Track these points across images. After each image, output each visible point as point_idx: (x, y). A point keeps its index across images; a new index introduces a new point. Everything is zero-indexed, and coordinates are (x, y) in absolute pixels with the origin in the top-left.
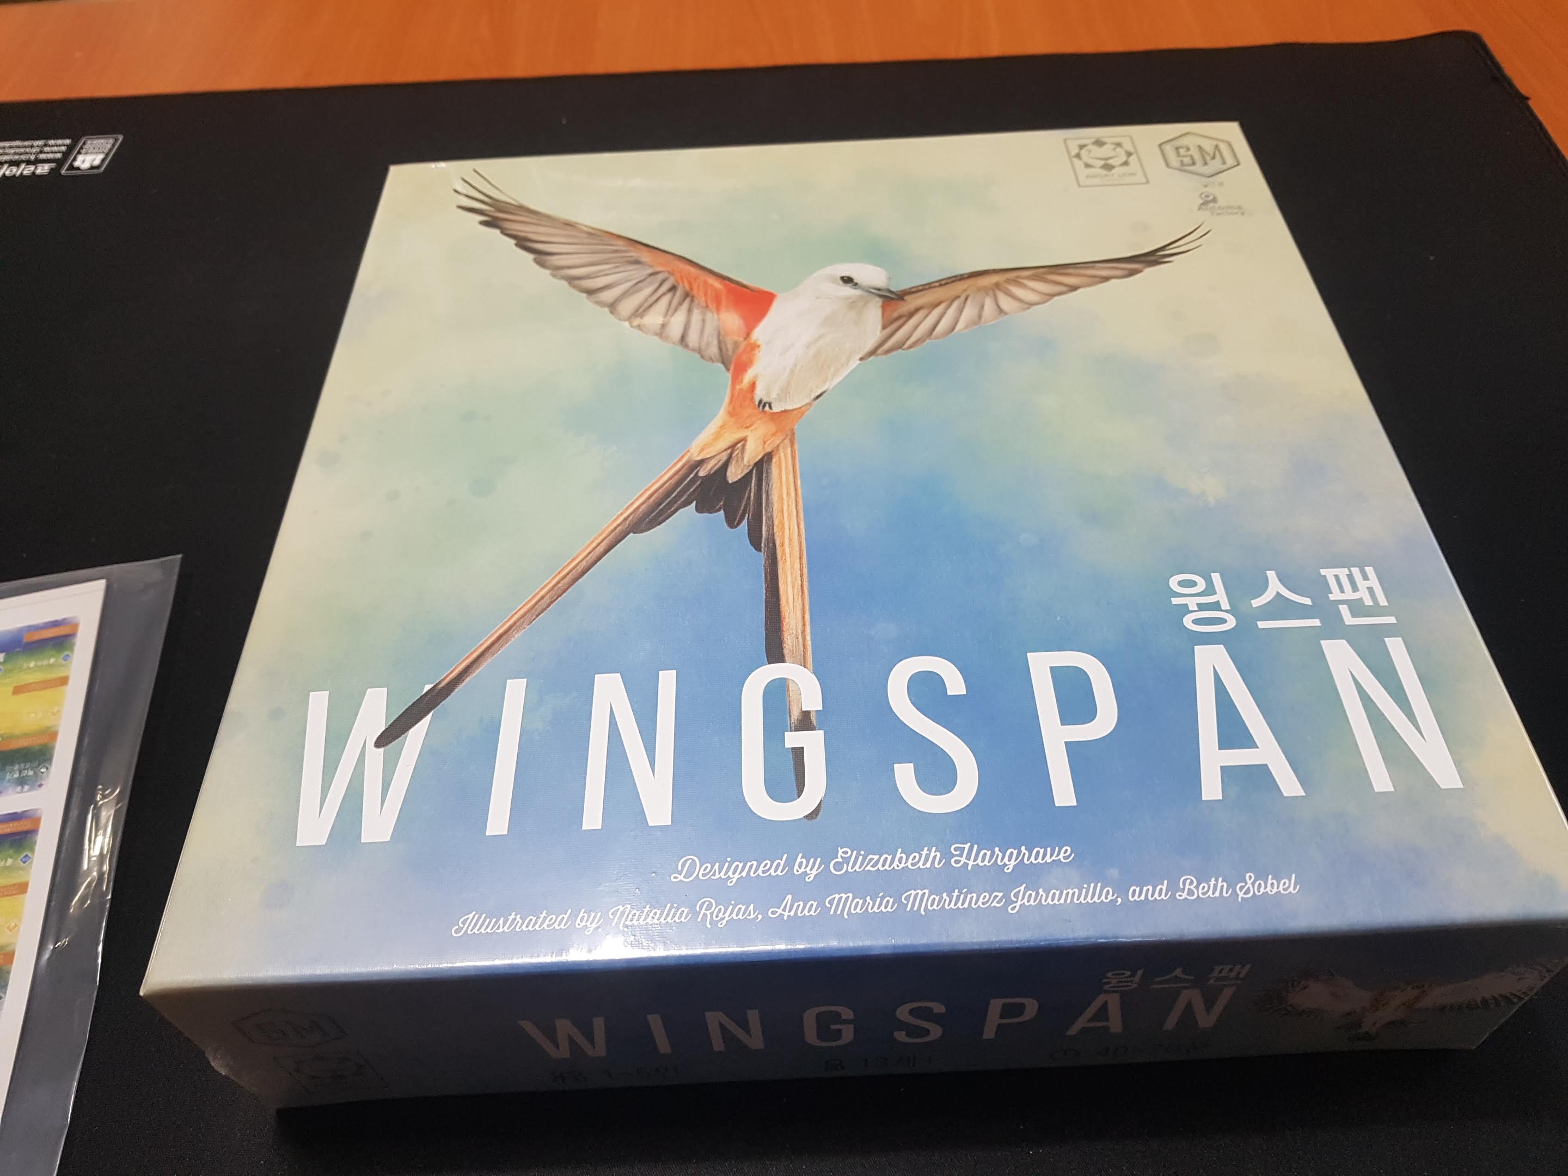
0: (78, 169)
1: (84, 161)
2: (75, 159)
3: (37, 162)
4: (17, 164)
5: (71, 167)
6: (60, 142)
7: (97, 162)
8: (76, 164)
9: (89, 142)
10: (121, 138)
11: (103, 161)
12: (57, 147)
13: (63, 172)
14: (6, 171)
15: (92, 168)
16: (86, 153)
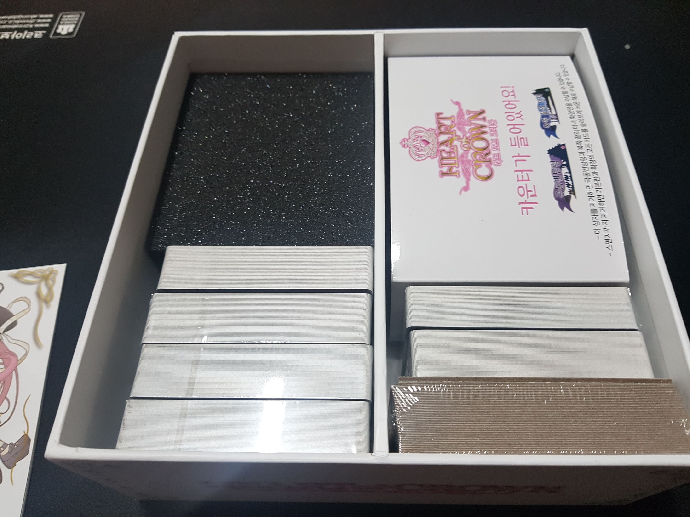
0: (59, 34)
1: (63, 29)
2: (57, 28)
3: (34, 30)
4: (21, 30)
5: (56, 34)
6: (46, 16)
7: (71, 30)
8: (59, 31)
9: (64, 16)
10: (83, 13)
11: (75, 29)
12: (45, 19)
13: (51, 36)
14: (16, 35)
15: (69, 34)
16: (63, 24)
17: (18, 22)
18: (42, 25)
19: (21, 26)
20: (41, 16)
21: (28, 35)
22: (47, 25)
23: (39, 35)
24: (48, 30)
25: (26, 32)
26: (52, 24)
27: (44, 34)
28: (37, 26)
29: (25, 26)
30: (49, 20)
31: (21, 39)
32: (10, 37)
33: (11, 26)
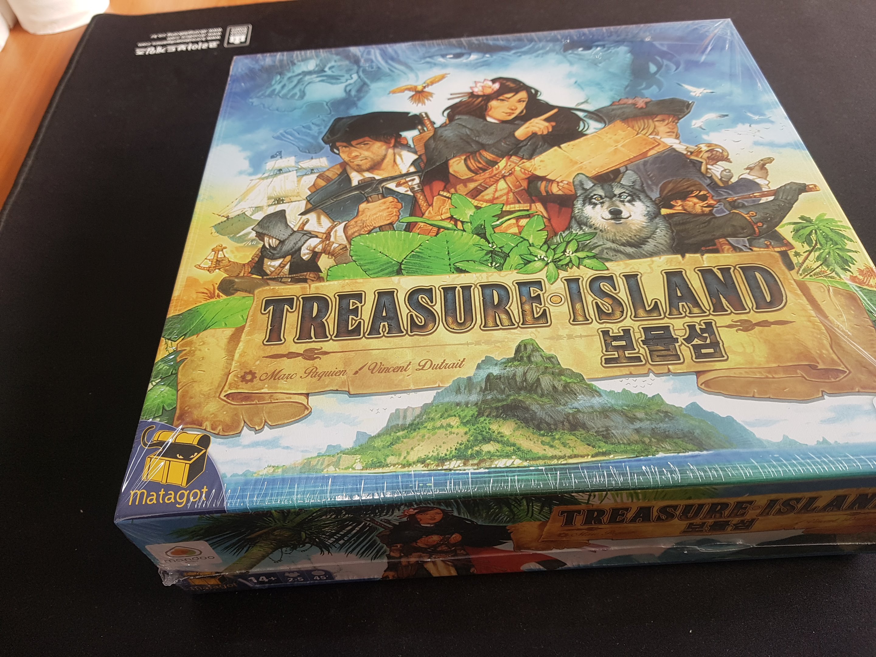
0: (233, 44)
1: (235, 39)
2: (229, 38)
3: (207, 41)
4: (197, 43)
5: (228, 43)
6: (215, 30)
7: (243, 39)
8: (232, 41)
9: (233, 30)
10: (251, 27)
11: (246, 39)
12: (215, 33)
13: (225, 45)
14: (190, 47)
15: (241, 43)
16: (234, 35)
17: (190, 37)
18: (214, 38)
19: (194, 40)
20: (211, 30)
21: (205, 46)
22: (219, 38)
23: (213, 45)
24: (222, 40)
25: (200, 44)
26: (223, 36)
27: (218, 45)
28: (209, 38)
29: (198, 40)
30: (219, 34)
31: (197, 50)
32: (187, 49)
33: (184, 41)
